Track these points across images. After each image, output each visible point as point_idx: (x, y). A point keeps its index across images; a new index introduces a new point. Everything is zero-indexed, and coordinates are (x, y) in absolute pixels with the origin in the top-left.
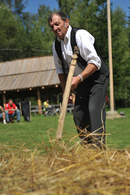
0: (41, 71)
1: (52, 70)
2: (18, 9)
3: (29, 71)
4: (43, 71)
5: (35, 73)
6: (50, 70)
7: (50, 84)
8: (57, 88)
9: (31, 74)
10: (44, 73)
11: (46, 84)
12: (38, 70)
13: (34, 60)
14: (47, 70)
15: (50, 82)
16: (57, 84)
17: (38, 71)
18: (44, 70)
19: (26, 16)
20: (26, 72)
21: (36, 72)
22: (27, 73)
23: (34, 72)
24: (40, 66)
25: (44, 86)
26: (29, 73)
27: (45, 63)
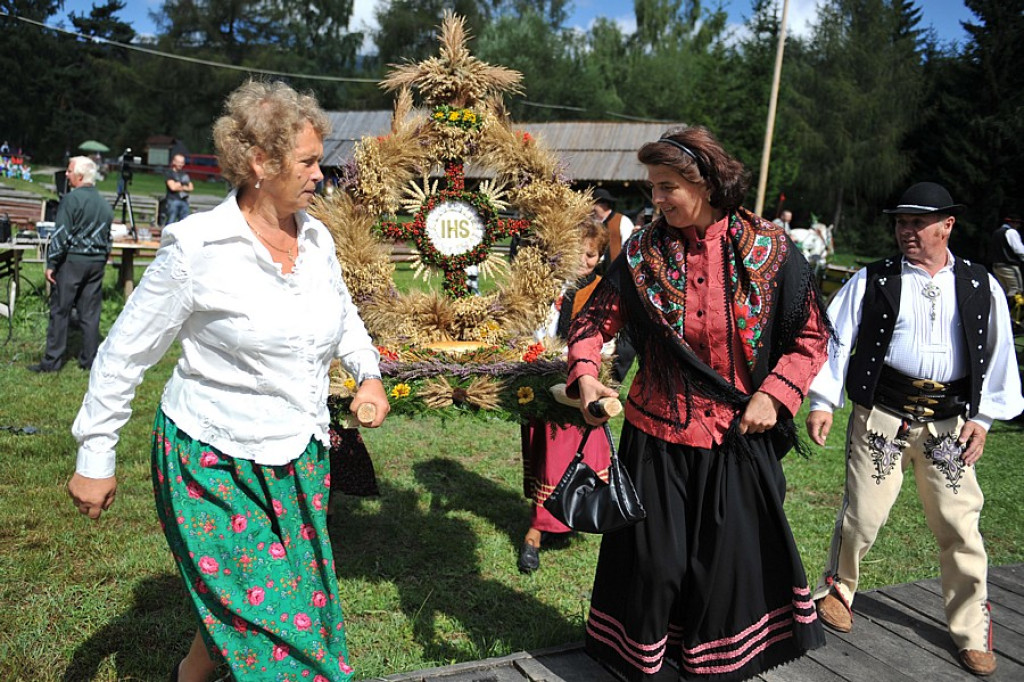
0: (596, 150)
1: (619, 150)
2: (555, 19)
3: (574, 147)
4: (601, 150)
5: (585, 153)
6: (615, 151)
7: (615, 179)
8: (627, 188)
9: (577, 154)
10: (603, 154)
11: (607, 177)
12: (591, 148)
13: (586, 127)
14: (610, 150)
15: (614, 175)
16: (628, 181)
17: (592, 150)
18: (603, 148)
19: (568, 34)
20: (568, 148)
21: (587, 150)
22: (569, 150)
23: (582, 150)
24: (597, 140)
25: (603, 181)
26: (575, 150)
27: (607, 134)
